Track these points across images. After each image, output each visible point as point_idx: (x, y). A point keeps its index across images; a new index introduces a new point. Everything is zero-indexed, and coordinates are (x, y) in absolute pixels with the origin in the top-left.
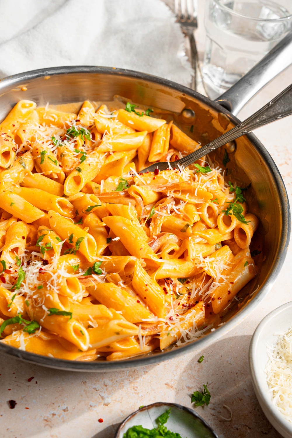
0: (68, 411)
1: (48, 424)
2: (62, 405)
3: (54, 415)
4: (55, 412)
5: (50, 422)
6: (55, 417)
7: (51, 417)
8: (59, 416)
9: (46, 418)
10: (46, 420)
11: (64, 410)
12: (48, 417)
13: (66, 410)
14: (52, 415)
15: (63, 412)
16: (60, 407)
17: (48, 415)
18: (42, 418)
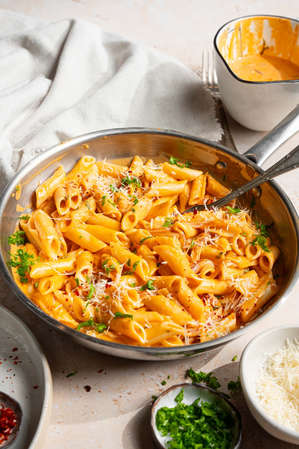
0: (131, 394)
1: (116, 403)
2: (126, 390)
3: (120, 397)
4: (122, 395)
5: (118, 401)
6: (122, 398)
7: (118, 398)
8: (125, 397)
9: (114, 399)
10: (115, 401)
11: (129, 394)
12: (116, 398)
13: (130, 393)
14: (119, 397)
15: (128, 395)
16: (125, 391)
17: (116, 397)
18: (112, 399)
